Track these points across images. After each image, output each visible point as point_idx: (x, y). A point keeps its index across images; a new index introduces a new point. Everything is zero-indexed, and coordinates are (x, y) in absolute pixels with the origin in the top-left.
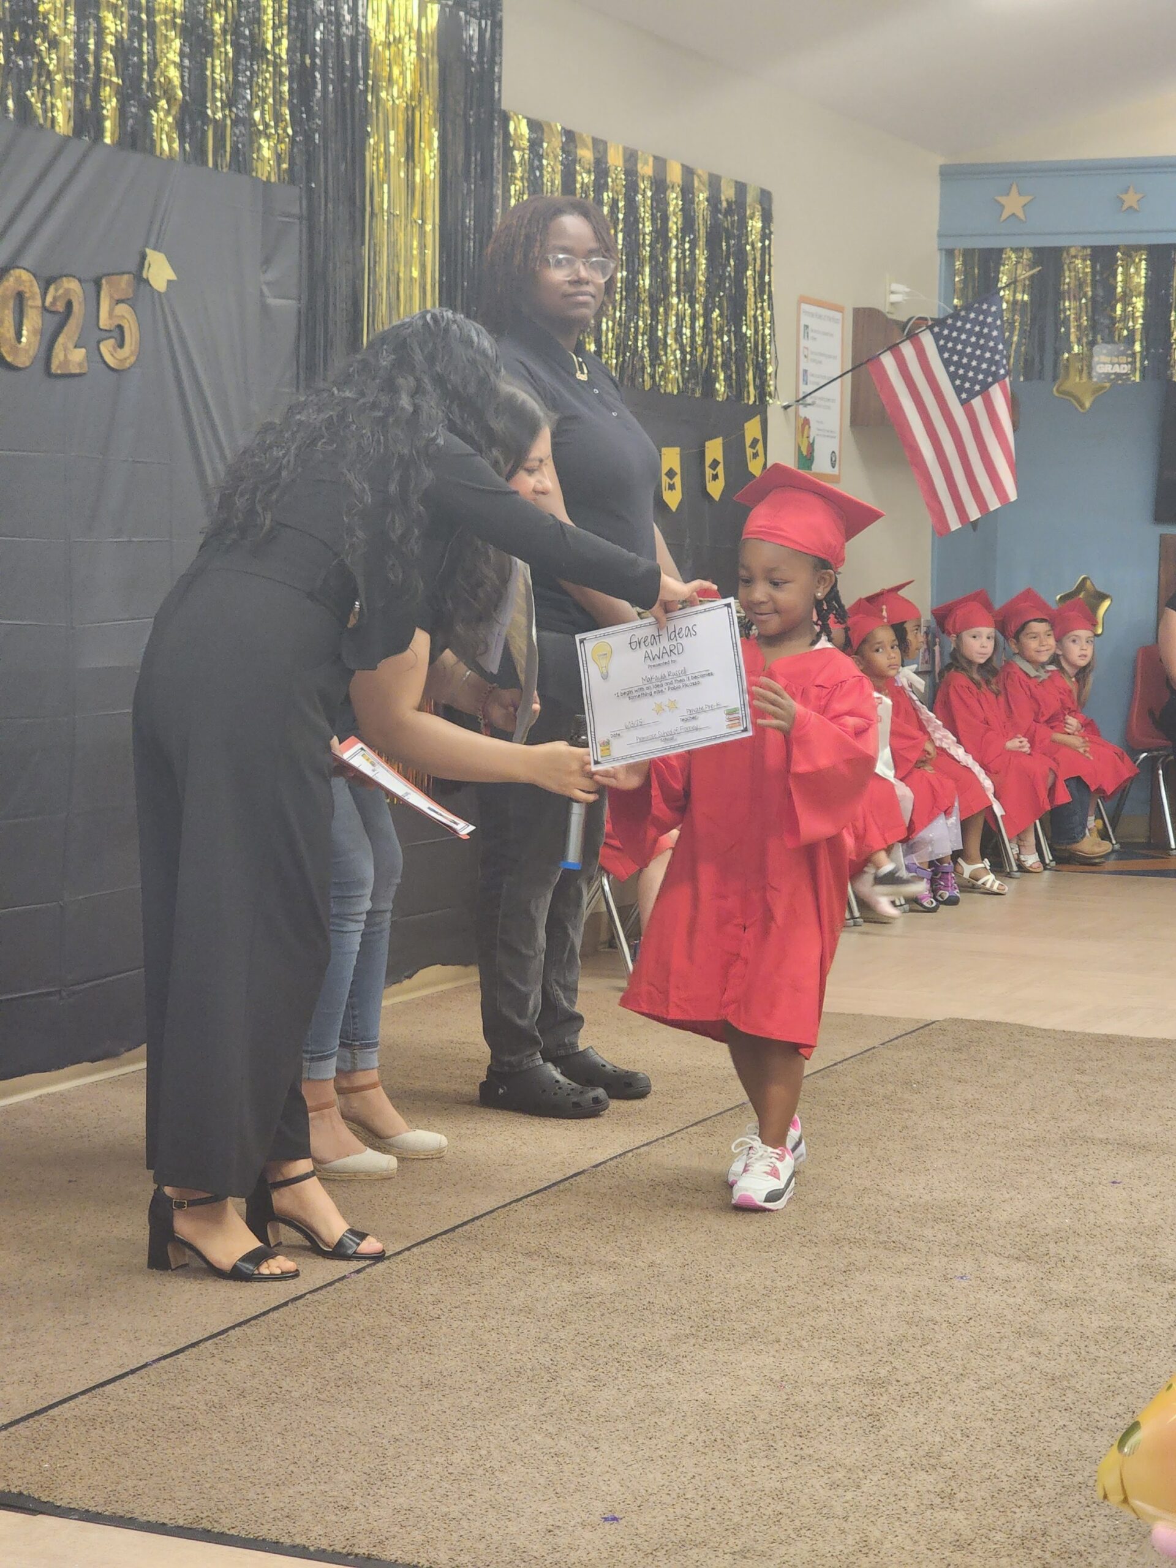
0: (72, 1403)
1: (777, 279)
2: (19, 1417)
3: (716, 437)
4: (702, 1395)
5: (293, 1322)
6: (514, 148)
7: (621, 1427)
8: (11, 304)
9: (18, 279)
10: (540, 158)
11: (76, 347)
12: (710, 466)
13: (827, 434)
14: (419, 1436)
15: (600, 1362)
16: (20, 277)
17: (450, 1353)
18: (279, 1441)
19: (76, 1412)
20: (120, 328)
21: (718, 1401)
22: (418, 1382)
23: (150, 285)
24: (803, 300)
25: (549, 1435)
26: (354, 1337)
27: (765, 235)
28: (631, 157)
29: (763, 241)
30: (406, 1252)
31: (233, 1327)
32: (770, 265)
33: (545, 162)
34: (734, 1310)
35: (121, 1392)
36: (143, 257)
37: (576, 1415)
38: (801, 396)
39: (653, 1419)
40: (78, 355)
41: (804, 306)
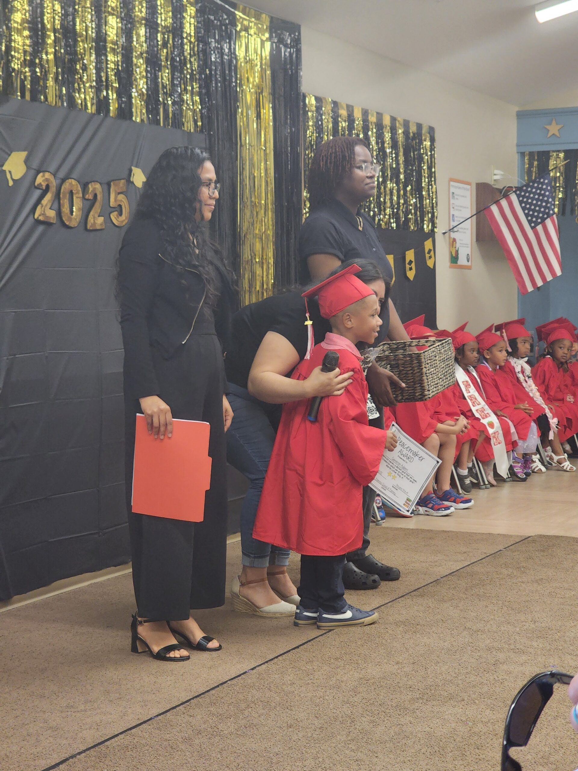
0: (116, 739)
1: (438, 169)
2: (90, 746)
3: (411, 249)
4: (428, 729)
5: (223, 696)
6: (308, 111)
7: (388, 745)
8: (68, 195)
9: (71, 184)
10: (321, 115)
11: (99, 216)
12: (408, 264)
13: (464, 245)
14: (288, 752)
15: (376, 713)
16: (72, 183)
17: (301, 710)
18: (219, 756)
19: (119, 743)
20: (120, 206)
21: (436, 732)
22: (286, 724)
23: (134, 184)
24: (451, 180)
25: (353, 751)
26: (253, 702)
27: (432, 148)
28: (365, 113)
29: (431, 152)
30: (276, 659)
31: (193, 698)
32: (435, 163)
33: (324, 117)
34: (440, 685)
35: (140, 733)
36: (131, 171)
37: (365, 740)
38: (451, 227)
39: (404, 741)
40: (101, 220)
41: (452, 183)
